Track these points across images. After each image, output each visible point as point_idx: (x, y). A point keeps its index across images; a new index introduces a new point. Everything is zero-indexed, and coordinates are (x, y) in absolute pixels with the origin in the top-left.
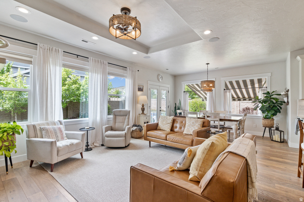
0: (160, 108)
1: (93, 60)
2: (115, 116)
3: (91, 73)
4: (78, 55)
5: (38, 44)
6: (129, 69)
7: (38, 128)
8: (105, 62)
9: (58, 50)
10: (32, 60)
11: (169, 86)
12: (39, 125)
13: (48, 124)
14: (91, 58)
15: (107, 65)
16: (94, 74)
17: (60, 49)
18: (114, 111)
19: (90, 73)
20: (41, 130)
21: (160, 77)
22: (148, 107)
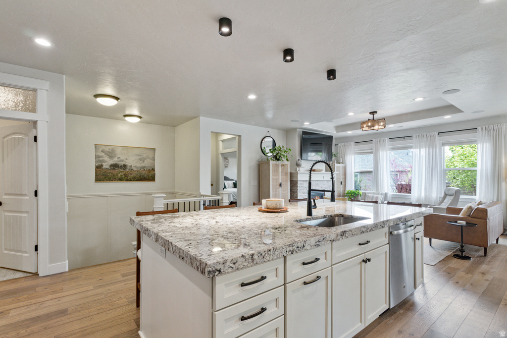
1: (416, 136)
8: (432, 134)
13: (373, 193)
15: (437, 136)
18: (445, 190)
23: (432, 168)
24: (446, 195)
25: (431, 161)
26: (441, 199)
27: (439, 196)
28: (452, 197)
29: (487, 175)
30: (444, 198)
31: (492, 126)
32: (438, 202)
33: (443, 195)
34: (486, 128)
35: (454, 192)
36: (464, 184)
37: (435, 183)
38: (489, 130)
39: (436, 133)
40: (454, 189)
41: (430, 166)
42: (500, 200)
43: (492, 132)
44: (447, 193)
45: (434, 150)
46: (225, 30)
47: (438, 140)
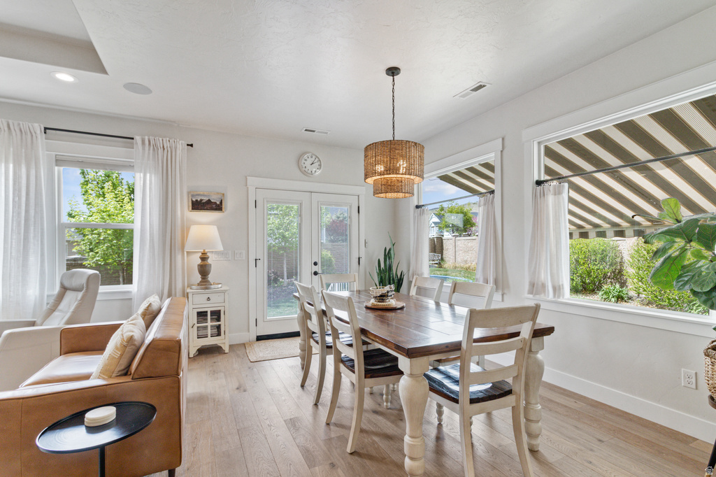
0: (316, 263)
6: (143, 141)
8: (27, 127)
11: (359, 190)
15: (42, 136)
21: (310, 161)
22: (252, 263)
23: (27, 220)
24: (64, 289)
25: (24, 199)
26: (52, 301)
27: (46, 293)
28: (80, 295)
29: (152, 240)
30: (60, 297)
31: (161, 139)
32: (45, 307)
33: (57, 289)
34: (149, 141)
35: (84, 281)
36: (107, 259)
37: (33, 260)
38: (155, 148)
40: (84, 273)
41: (19, 214)
42: (173, 292)
43: (160, 151)
44: (67, 284)
45: (33, 172)
47: (44, 148)
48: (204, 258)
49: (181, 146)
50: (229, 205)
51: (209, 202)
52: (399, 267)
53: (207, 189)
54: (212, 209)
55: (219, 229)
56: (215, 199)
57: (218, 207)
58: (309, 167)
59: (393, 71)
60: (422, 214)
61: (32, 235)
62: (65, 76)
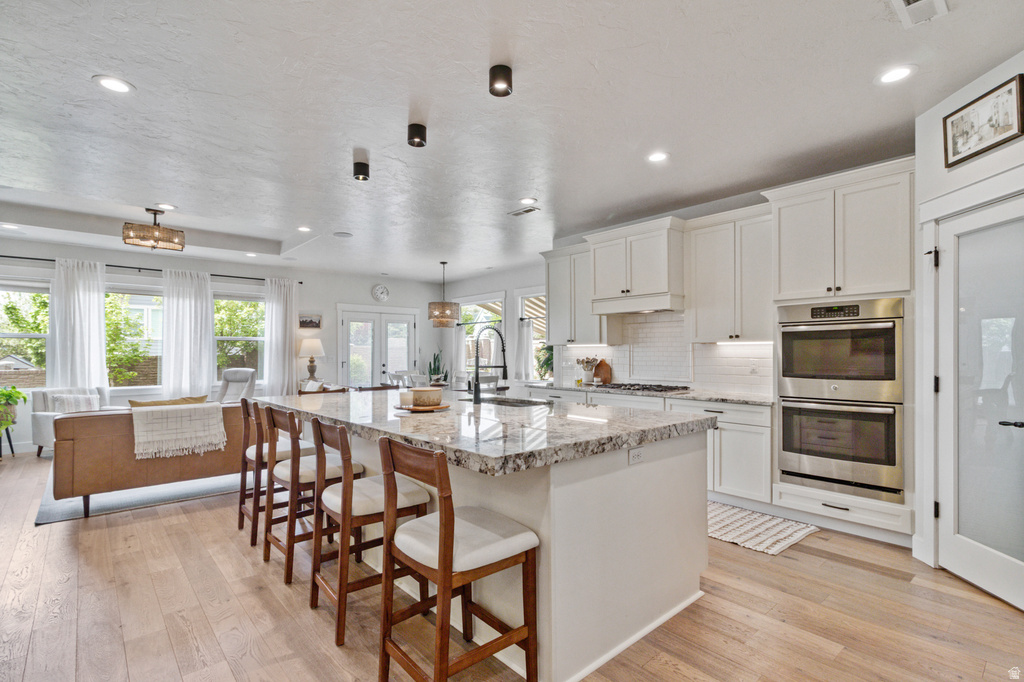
0: (384, 365)
1: (171, 272)
2: (227, 382)
3: (169, 298)
4: (140, 269)
5: (57, 259)
6: (271, 281)
7: (50, 396)
8: (201, 274)
9: (95, 265)
10: (50, 286)
11: (417, 311)
12: (53, 392)
13: (70, 392)
14: (167, 270)
15: (209, 280)
16: (175, 300)
17: (98, 263)
18: (226, 373)
19: (166, 298)
20: (55, 400)
21: (381, 291)
22: (340, 365)
26: (221, 390)
28: (247, 384)
29: (277, 345)
30: (226, 387)
31: (283, 279)
34: (275, 281)
35: (249, 375)
38: (279, 286)
39: (208, 275)
43: (282, 288)
44: (228, 378)
46: (501, 86)
47: (211, 286)
48: (312, 361)
49: (295, 284)
50: (324, 324)
51: (311, 322)
52: (445, 366)
53: (311, 311)
54: (313, 327)
55: (322, 341)
56: (315, 320)
57: (317, 325)
58: (379, 293)
59: (444, 263)
60: (461, 330)
61: (203, 346)
62: (252, 255)
